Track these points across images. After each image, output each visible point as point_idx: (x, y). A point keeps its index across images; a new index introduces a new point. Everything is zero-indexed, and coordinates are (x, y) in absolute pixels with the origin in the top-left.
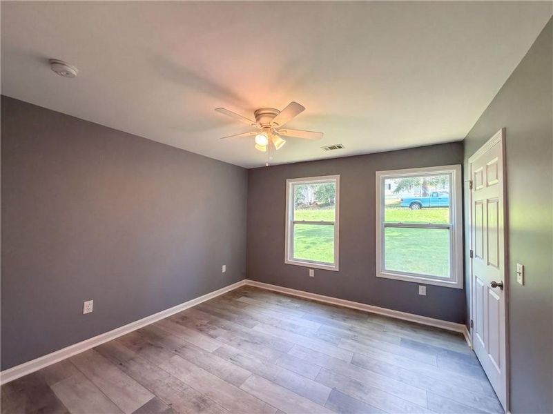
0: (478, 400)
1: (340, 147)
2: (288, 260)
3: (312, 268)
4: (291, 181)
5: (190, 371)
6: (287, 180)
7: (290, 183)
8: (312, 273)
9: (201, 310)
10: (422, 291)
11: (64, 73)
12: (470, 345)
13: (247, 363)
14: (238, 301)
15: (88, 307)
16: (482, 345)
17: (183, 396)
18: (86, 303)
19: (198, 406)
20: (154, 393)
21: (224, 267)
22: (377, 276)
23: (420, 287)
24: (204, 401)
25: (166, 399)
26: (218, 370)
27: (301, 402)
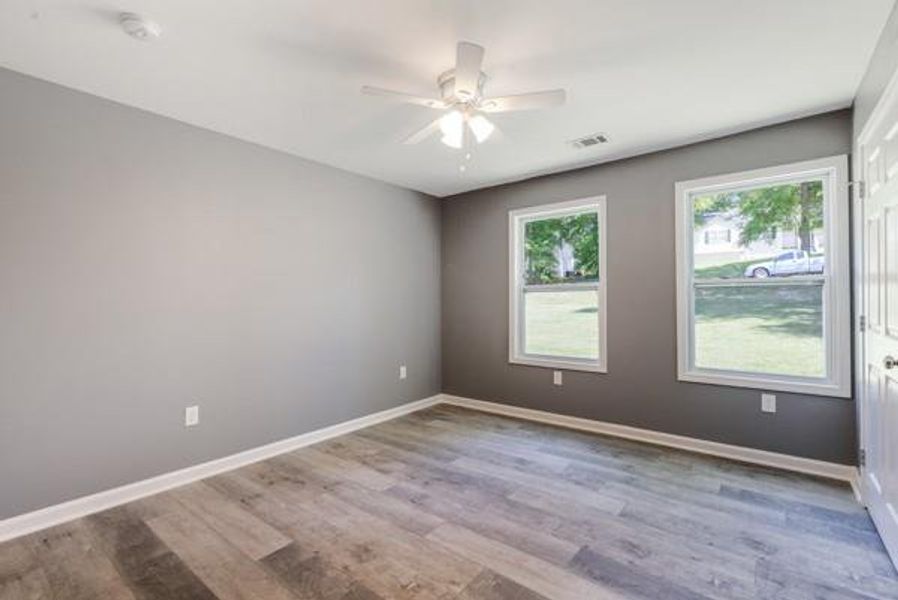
0: (856, 578)
1: (602, 140)
2: (515, 357)
3: (559, 370)
4: (517, 214)
5: (346, 513)
6: (511, 213)
7: (516, 218)
8: (558, 379)
9: (365, 436)
10: (769, 404)
11: (140, 34)
12: (859, 498)
13: (438, 506)
14: (429, 427)
15: (192, 416)
16: (875, 490)
17: (335, 542)
18: (189, 410)
19: (359, 557)
20: (292, 536)
21: (403, 370)
22: (681, 377)
23: (765, 397)
24: (367, 550)
25: (308, 545)
26: (389, 514)
27: (525, 561)
